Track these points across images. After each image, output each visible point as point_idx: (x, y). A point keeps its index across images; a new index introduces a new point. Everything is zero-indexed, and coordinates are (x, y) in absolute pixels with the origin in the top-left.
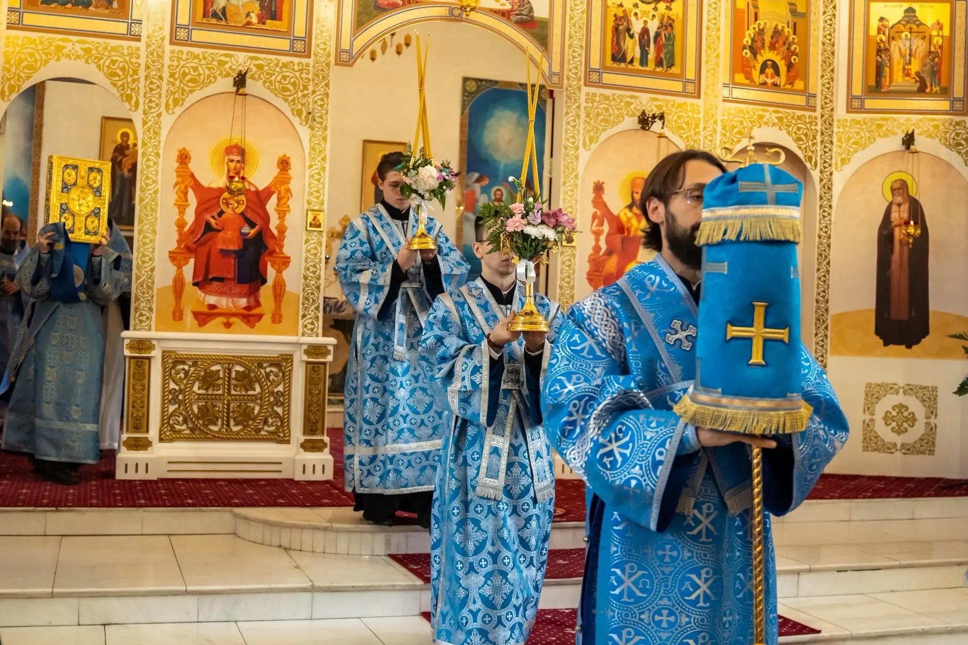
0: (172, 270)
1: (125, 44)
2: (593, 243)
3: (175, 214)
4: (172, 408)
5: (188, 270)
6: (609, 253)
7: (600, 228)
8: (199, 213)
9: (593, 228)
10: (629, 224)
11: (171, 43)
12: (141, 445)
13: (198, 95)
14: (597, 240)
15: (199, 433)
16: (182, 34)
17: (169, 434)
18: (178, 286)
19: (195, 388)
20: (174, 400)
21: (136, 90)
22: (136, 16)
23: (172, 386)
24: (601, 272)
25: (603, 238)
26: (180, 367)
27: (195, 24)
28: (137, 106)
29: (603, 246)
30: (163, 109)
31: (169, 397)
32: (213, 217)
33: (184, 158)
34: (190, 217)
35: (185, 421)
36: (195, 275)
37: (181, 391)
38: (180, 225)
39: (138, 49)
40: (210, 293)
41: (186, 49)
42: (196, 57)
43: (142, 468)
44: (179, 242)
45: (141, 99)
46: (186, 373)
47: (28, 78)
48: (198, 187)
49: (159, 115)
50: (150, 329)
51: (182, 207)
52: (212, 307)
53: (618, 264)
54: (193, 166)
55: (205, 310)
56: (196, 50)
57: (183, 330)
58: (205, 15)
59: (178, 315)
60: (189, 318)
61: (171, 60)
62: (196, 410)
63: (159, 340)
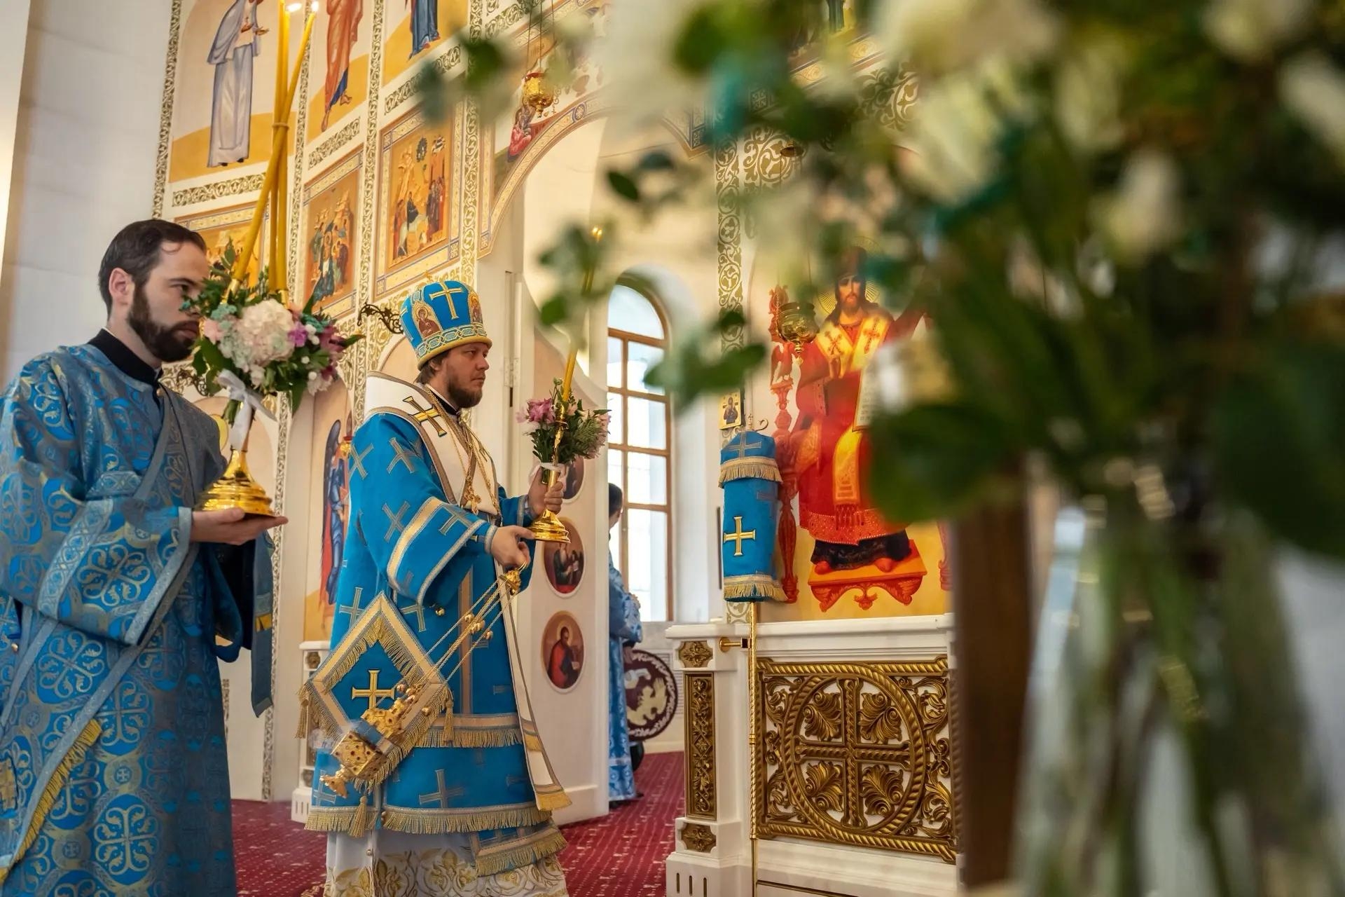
1: (348, 318)
2: (777, 411)
6: (804, 424)
7: (786, 377)
9: (774, 383)
10: (836, 353)
11: (374, 300)
14: (783, 403)
16: (380, 287)
24: (793, 466)
25: (791, 396)
27: (388, 270)
29: (793, 410)
39: (354, 320)
53: (824, 436)
56: (386, 300)
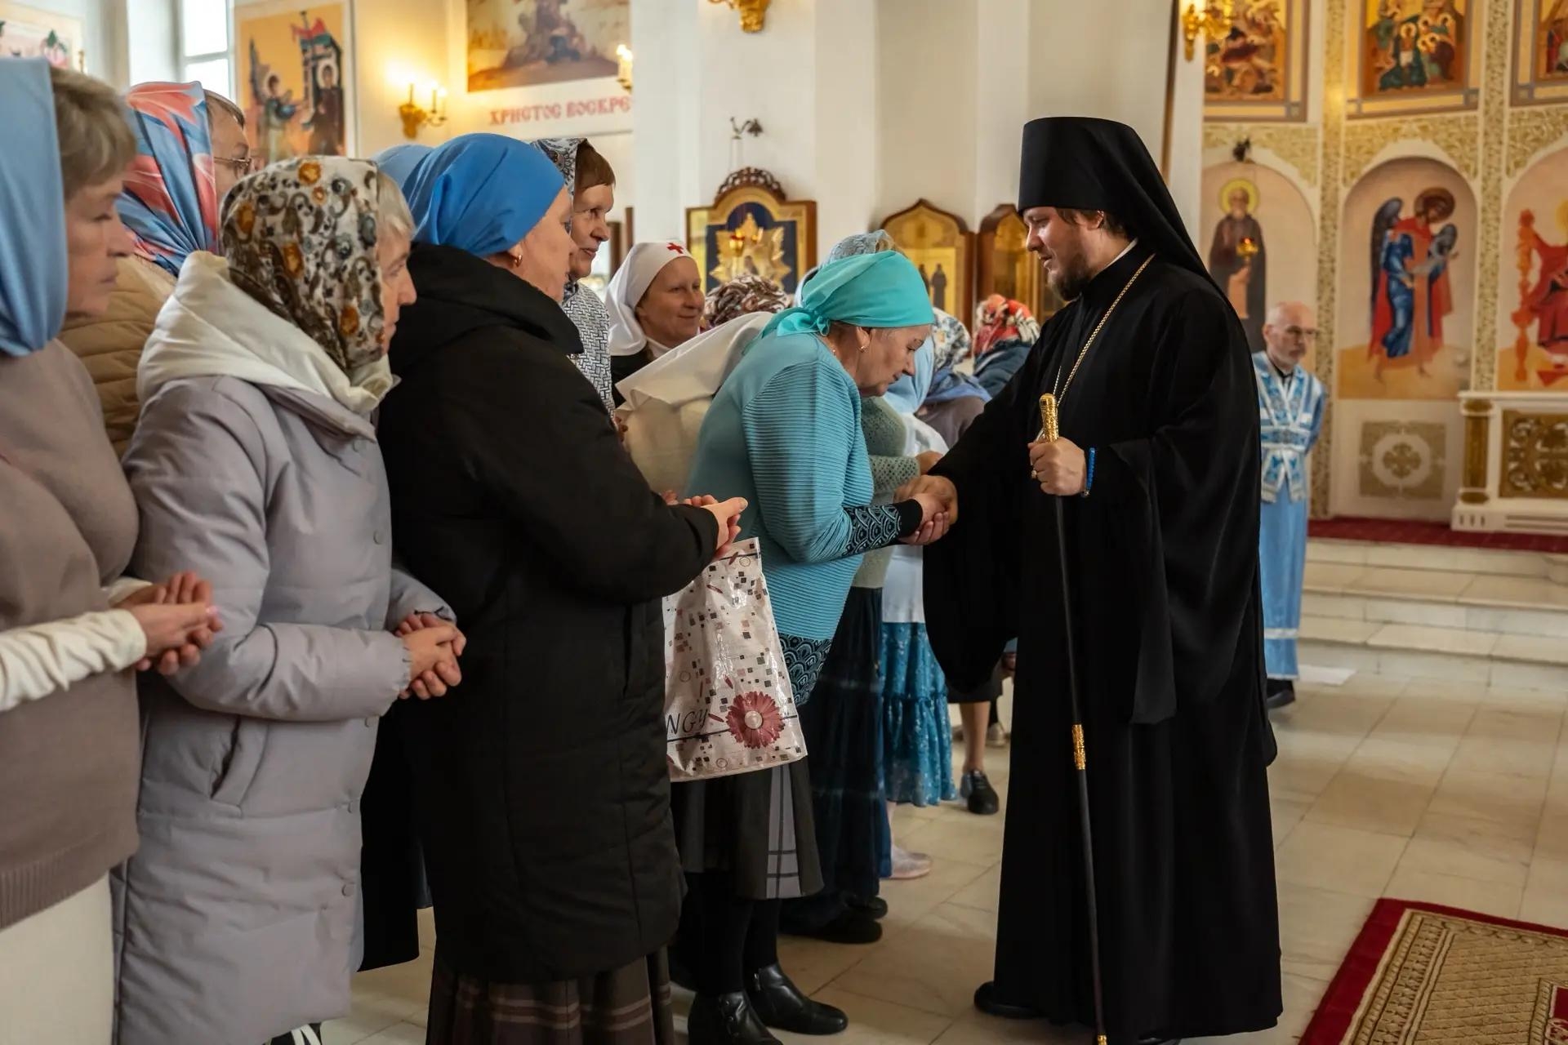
0: (1514, 332)
1: (1462, 114)
3: (1517, 276)
4: (1513, 466)
5: (1533, 331)
8: (1544, 273)
11: (1512, 104)
12: (1479, 499)
13: (1541, 154)
15: (1540, 490)
16: (1523, 94)
17: (1508, 489)
18: (1522, 347)
19: (1539, 446)
20: (1516, 458)
21: (1475, 159)
22: (1472, 86)
23: (1513, 444)
26: (1521, 426)
27: (1537, 80)
28: (1475, 173)
30: (1503, 173)
31: (1508, 454)
32: (1560, 276)
33: (1527, 219)
34: (1534, 278)
35: (1527, 478)
36: (1541, 334)
37: (1522, 450)
38: (1524, 286)
39: (1475, 117)
40: (1557, 352)
41: (1526, 109)
42: (1539, 115)
43: (1478, 521)
44: (1523, 303)
45: (1480, 166)
46: (1529, 432)
47: (1368, 162)
48: (1543, 247)
49: (1499, 180)
50: (1491, 388)
51: (1525, 268)
52: (1559, 366)
54: (1537, 227)
55: (1551, 369)
56: (1540, 109)
57: (1528, 389)
58: (1549, 69)
59: (1521, 375)
60: (1533, 377)
61: (1511, 122)
62: (1538, 466)
63: (1498, 399)
